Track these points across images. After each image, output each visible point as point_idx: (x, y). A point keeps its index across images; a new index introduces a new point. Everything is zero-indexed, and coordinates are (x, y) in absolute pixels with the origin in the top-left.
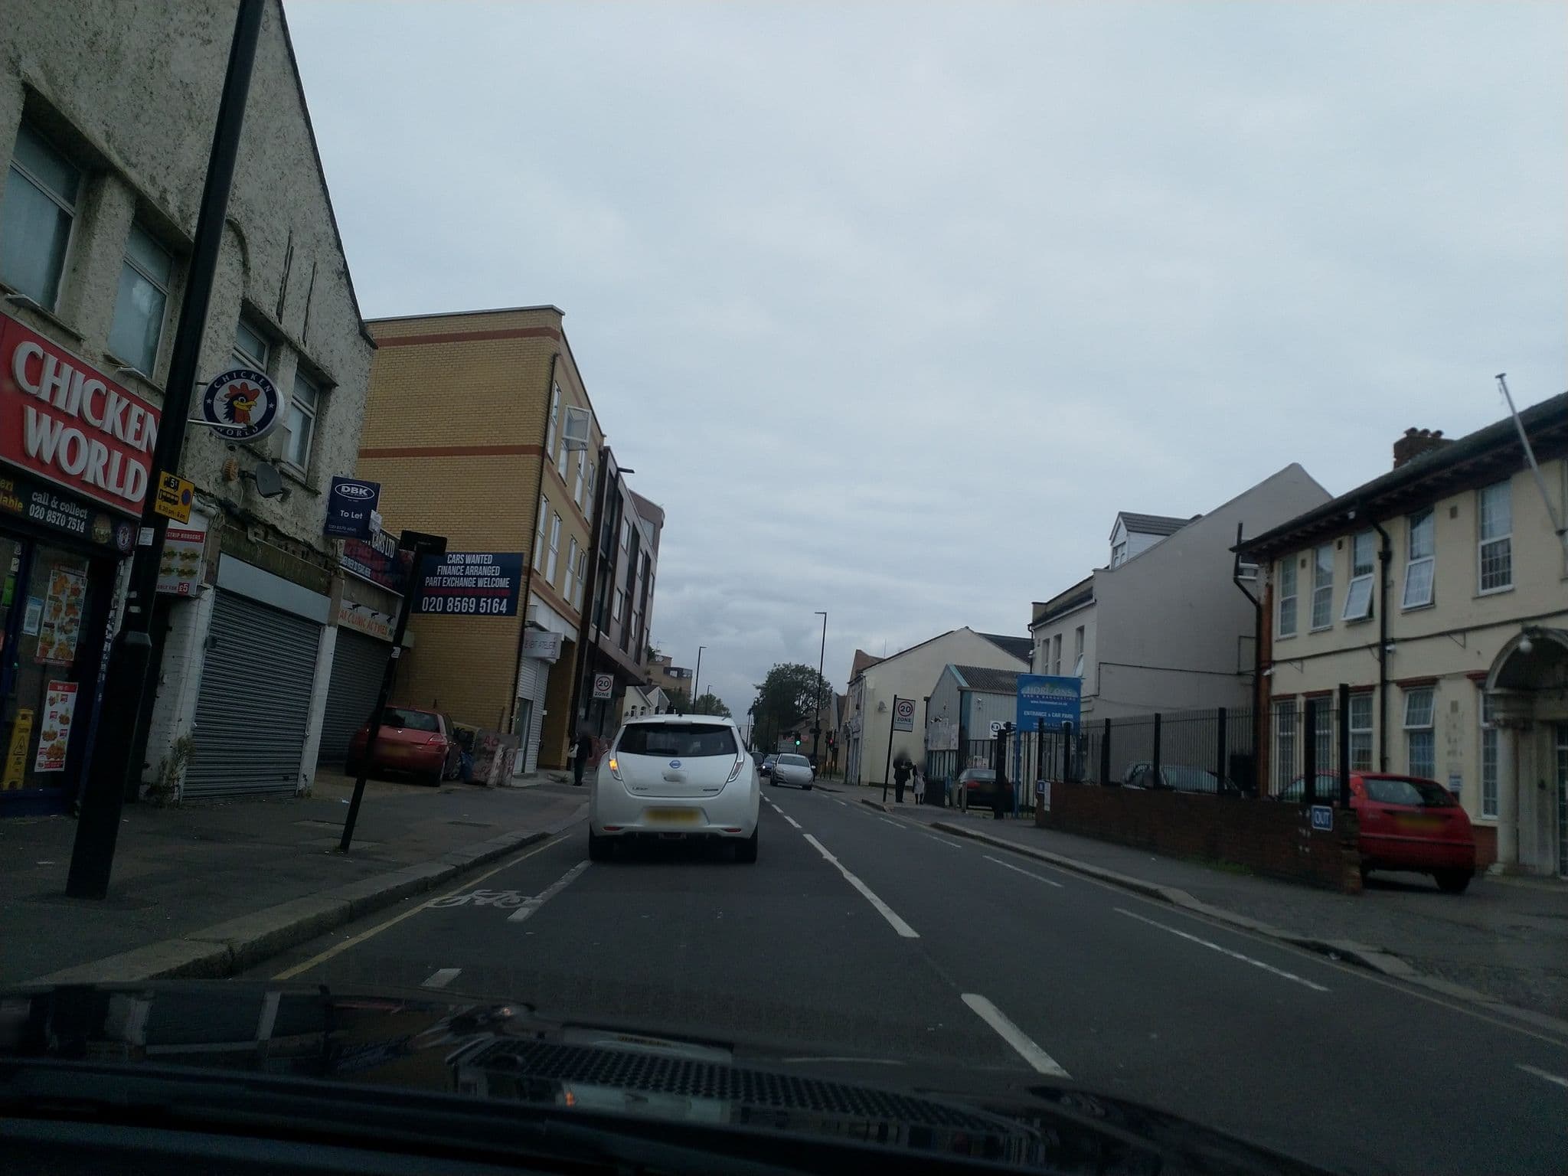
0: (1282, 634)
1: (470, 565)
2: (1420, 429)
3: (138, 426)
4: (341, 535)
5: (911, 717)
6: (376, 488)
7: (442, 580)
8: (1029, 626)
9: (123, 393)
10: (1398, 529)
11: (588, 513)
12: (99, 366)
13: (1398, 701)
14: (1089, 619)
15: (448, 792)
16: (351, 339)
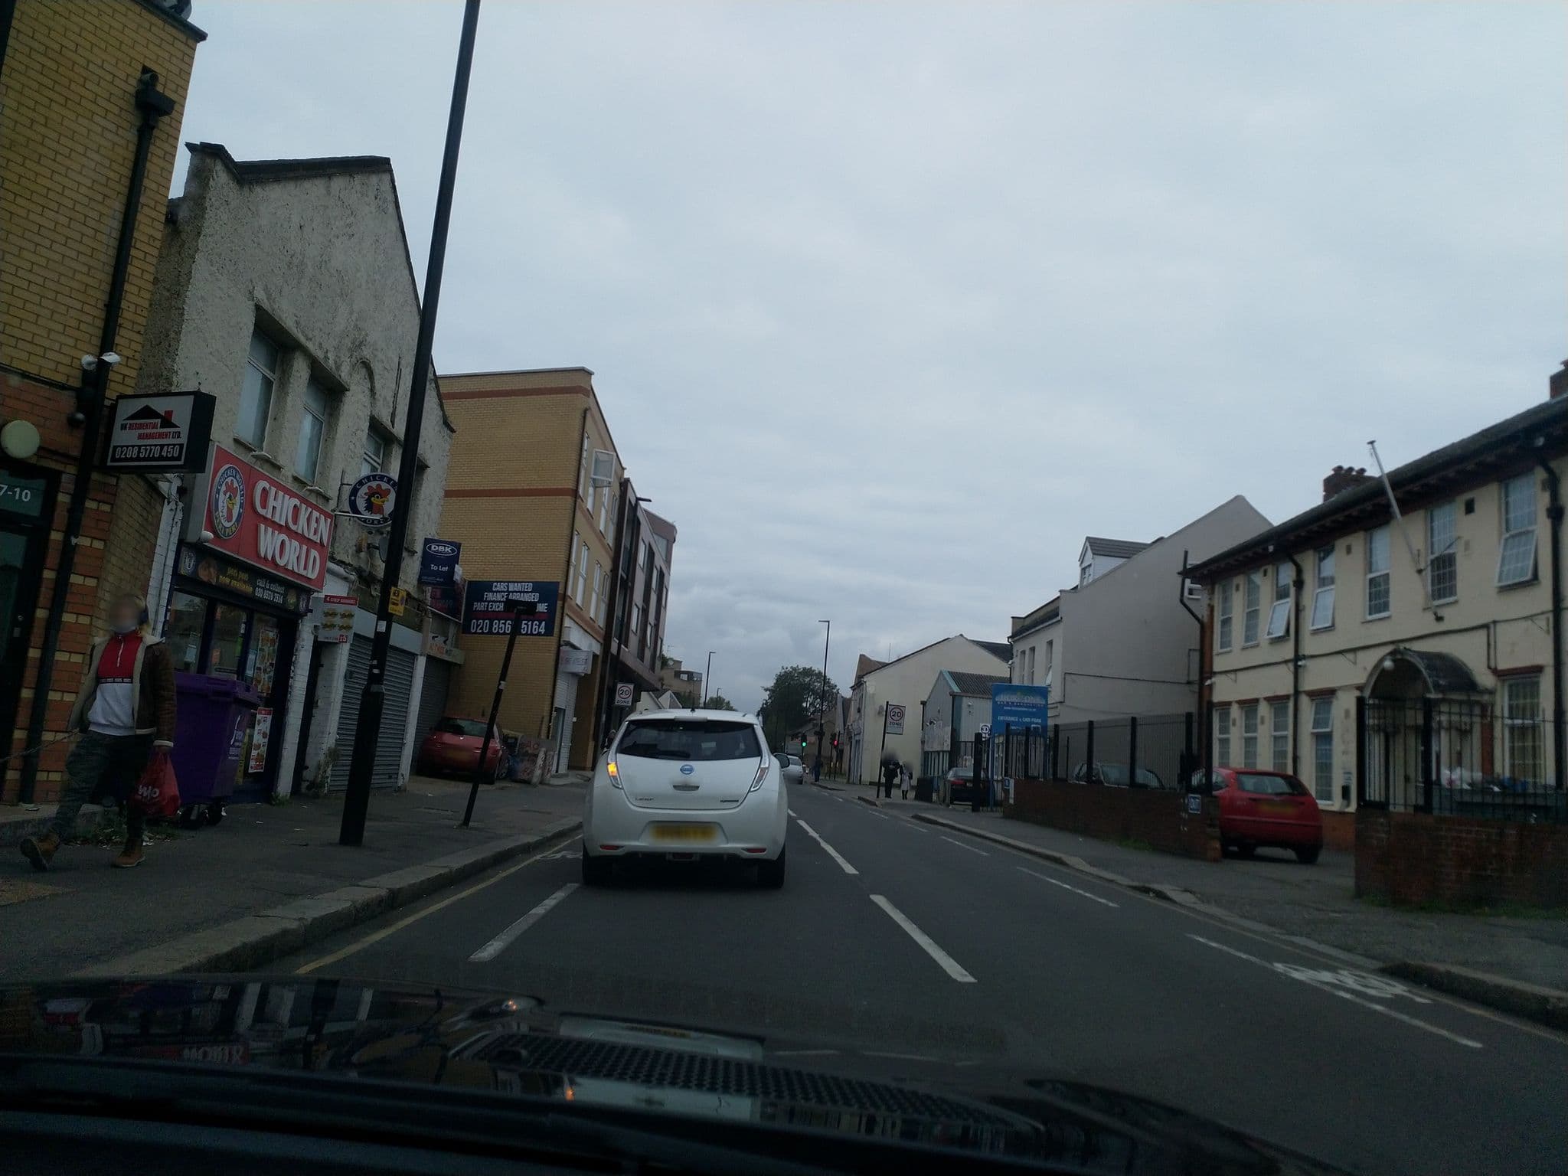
0: (1221, 648)
1: (513, 592)
2: (1346, 466)
3: (316, 525)
4: (429, 584)
5: (901, 721)
6: (458, 546)
7: (488, 605)
8: (1008, 638)
9: (309, 504)
10: (1308, 560)
11: (610, 540)
12: (290, 485)
13: (1307, 706)
14: (1056, 633)
15: (502, 789)
16: (437, 428)
